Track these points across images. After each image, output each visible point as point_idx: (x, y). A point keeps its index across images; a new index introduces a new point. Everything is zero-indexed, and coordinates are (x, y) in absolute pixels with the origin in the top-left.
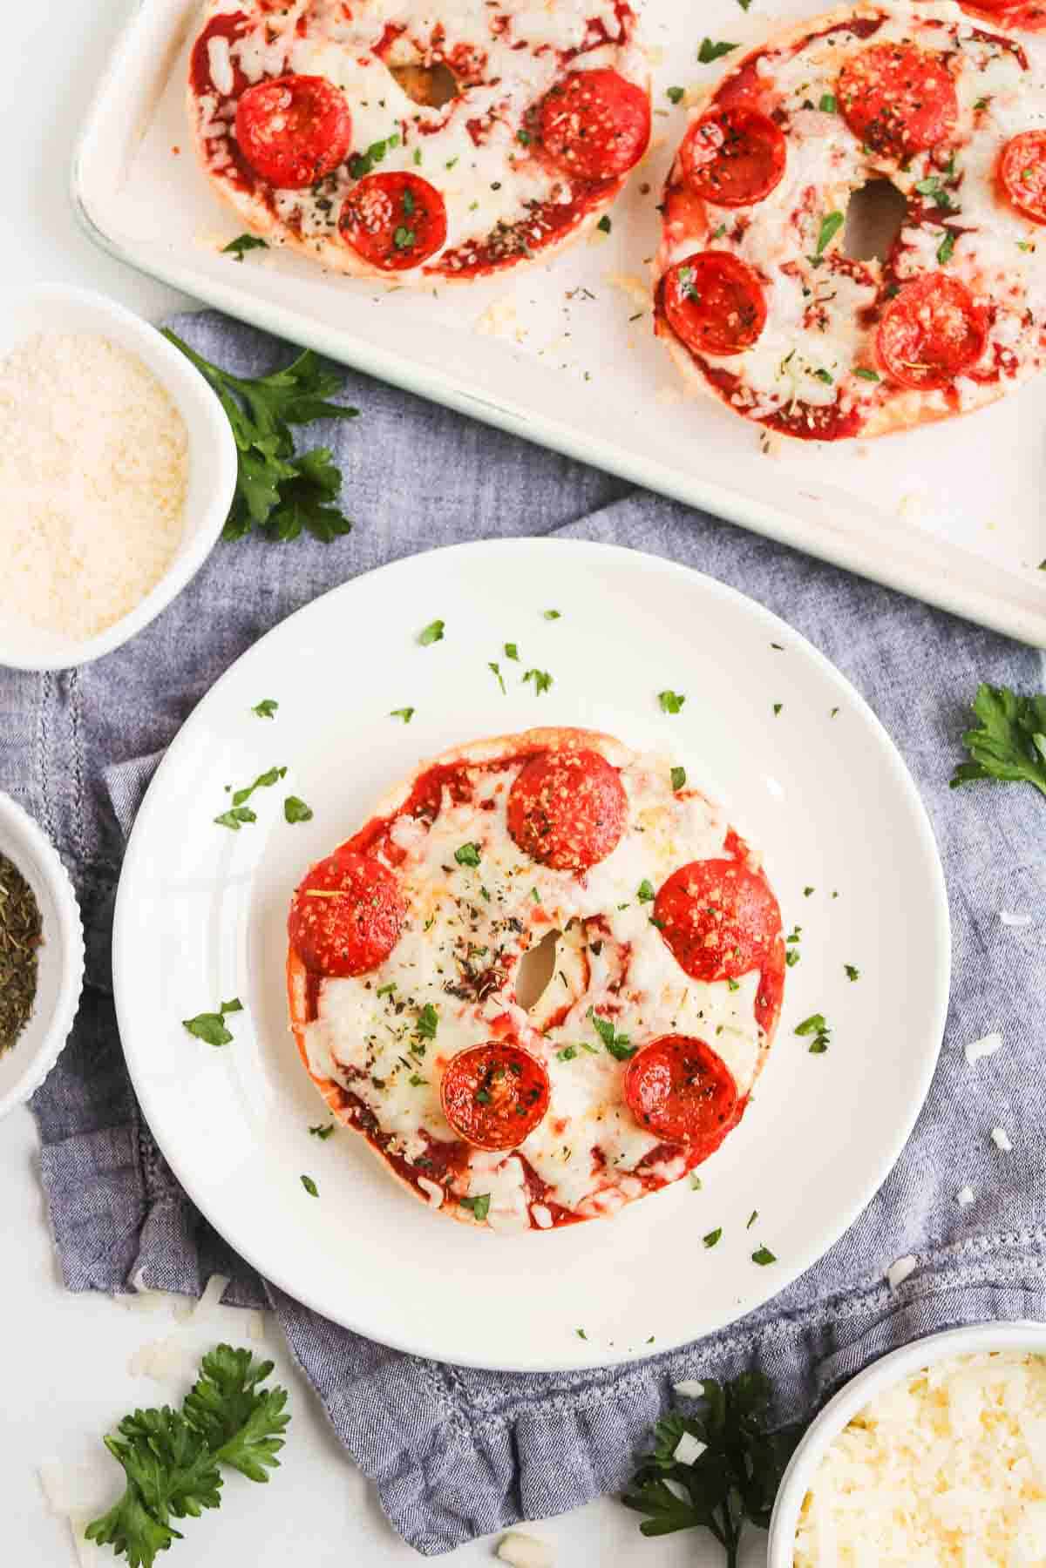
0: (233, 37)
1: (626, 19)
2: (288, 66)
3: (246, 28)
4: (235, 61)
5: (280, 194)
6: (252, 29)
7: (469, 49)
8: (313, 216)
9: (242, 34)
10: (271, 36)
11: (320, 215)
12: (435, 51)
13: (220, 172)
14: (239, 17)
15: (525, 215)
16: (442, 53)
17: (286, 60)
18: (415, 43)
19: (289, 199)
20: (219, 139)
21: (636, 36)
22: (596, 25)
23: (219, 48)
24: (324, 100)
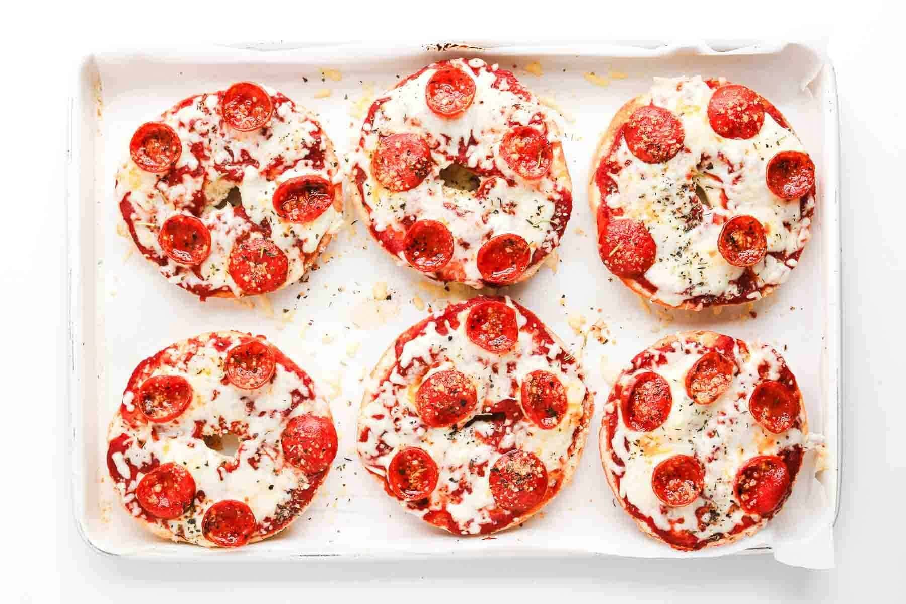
0: (123, 450)
1: (311, 386)
2: (154, 458)
3: (128, 443)
4: (128, 461)
5: (170, 523)
6: (131, 443)
7: (238, 423)
8: (189, 528)
9: (127, 447)
10: (141, 444)
11: (192, 527)
12: (223, 429)
13: (139, 516)
14: (124, 437)
15: (289, 497)
16: (226, 428)
17: (152, 455)
18: (213, 427)
19: (174, 524)
20: (132, 502)
21: (316, 392)
22: (296, 392)
23: (117, 457)
24: (176, 474)
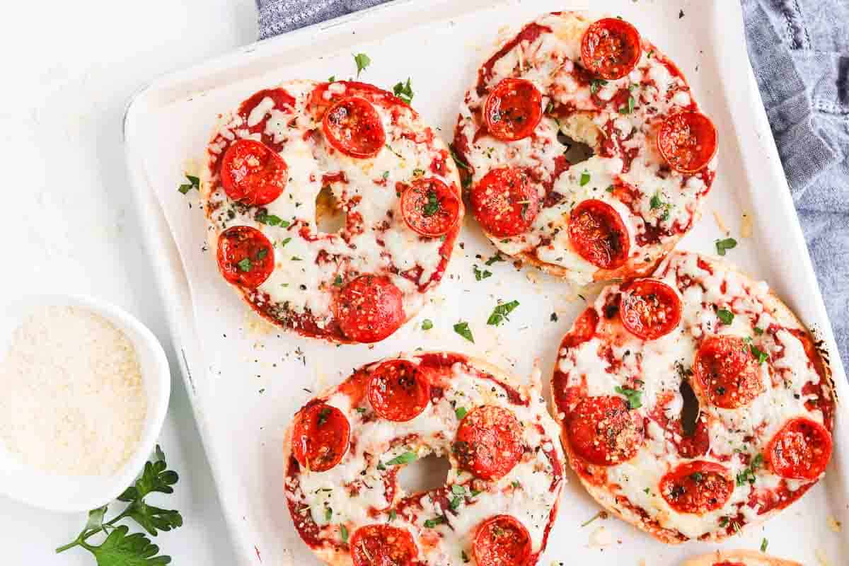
0: (279, 106)
1: (433, 282)
2: (284, 144)
3: (287, 109)
4: (268, 117)
5: (221, 191)
6: (289, 112)
7: (361, 220)
8: (222, 214)
9: (283, 109)
10: (293, 124)
11: (226, 216)
12: (347, 205)
13: (211, 153)
14: (292, 101)
15: (301, 311)
16: (349, 209)
17: (285, 141)
18: (344, 192)
19: (221, 196)
20: (225, 139)
21: (429, 293)
22: (420, 270)
23: (268, 103)
24: (276, 177)
